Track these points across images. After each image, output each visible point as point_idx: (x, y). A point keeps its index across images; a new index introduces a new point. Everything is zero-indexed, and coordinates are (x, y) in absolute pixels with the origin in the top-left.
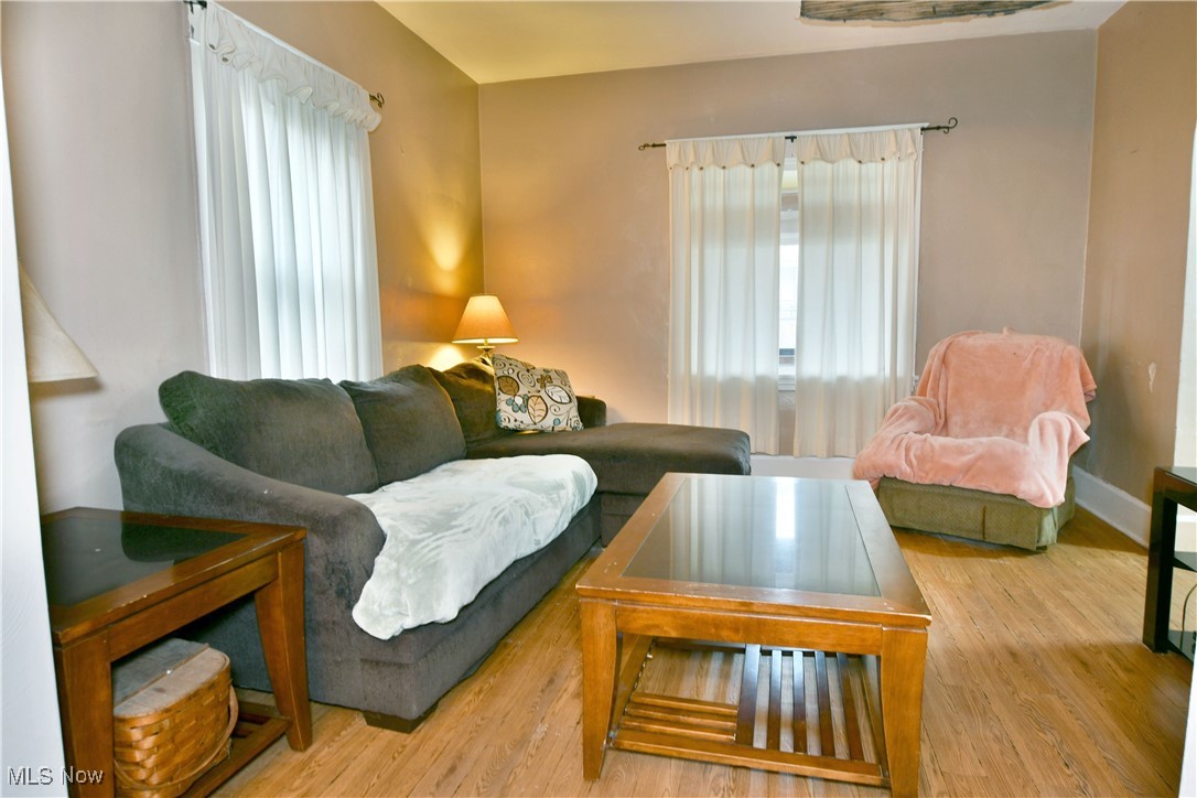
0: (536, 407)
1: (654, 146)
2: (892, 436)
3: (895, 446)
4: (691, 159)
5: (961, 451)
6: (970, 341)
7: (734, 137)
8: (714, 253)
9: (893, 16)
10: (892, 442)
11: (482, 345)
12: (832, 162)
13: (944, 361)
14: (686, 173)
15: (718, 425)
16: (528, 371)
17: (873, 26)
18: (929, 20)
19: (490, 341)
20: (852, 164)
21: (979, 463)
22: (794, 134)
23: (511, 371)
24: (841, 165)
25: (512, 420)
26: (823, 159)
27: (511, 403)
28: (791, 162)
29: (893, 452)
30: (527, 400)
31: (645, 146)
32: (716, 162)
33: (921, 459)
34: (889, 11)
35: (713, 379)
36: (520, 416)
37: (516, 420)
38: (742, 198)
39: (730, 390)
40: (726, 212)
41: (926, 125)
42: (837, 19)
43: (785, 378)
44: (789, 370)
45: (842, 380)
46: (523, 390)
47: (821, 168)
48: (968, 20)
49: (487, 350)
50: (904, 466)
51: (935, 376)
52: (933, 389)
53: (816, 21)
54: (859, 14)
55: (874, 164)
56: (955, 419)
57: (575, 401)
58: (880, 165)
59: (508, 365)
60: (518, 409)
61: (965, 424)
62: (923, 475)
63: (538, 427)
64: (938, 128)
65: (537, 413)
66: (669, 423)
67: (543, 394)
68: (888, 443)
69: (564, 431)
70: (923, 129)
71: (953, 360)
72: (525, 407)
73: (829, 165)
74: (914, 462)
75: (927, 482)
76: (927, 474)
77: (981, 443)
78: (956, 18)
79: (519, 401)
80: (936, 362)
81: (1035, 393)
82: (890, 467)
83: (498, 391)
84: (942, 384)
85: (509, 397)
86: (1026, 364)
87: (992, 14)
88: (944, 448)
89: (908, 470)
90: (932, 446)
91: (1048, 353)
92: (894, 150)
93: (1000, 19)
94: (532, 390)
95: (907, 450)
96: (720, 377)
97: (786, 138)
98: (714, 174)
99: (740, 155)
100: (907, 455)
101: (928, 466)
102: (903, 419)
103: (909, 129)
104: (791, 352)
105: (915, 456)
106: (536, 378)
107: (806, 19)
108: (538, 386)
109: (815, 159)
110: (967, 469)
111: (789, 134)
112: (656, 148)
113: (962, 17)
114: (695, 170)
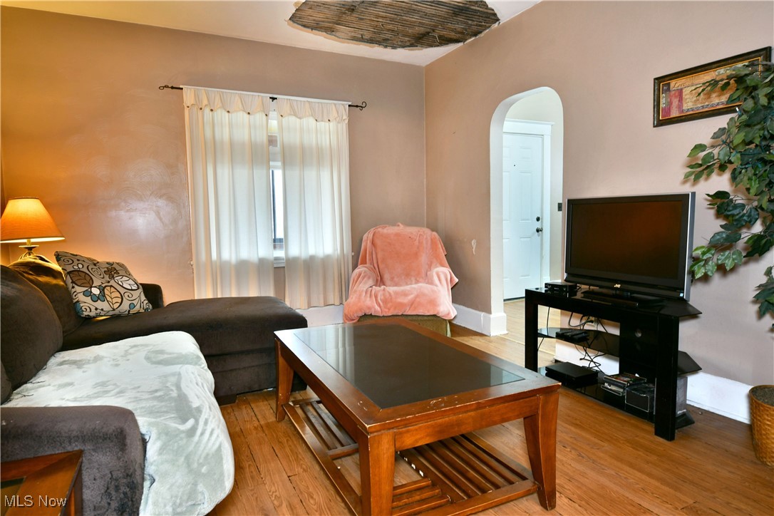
0: (112, 295)
1: (172, 88)
2: (365, 289)
3: (369, 295)
4: (205, 102)
5: (405, 294)
6: (385, 231)
7: (235, 92)
8: (224, 172)
9: (338, 34)
10: (366, 293)
11: (25, 244)
12: (300, 118)
13: (373, 243)
14: (200, 112)
15: (234, 295)
16: (95, 265)
17: (325, 37)
18: (355, 42)
19: (33, 240)
20: (312, 121)
21: (418, 299)
22: (275, 96)
23: (80, 266)
24: (304, 120)
25: (93, 309)
26: (295, 115)
27: (88, 294)
28: (273, 114)
29: (368, 299)
30: (103, 290)
31: (166, 86)
32: (223, 107)
33: (385, 301)
34: (337, 31)
35: (229, 263)
36: (99, 304)
37: (96, 309)
38: (242, 135)
39: (242, 269)
40: (232, 144)
41: (350, 103)
42: (308, 27)
43: (276, 259)
44: (280, 253)
45: (312, 258)
46: (97, 282)
47: (292, 120)
48: (373, 47)
49: (30, 249)
50: (377, 307)
51: (369, 252)
52: (370, 260)
53: (295, 25)
54: (321, 28)
55: (323, 123)
56: (387, 277)
57: (141, 287)
58: (327, 124)
59: (75, 261)
60: (95, 299)
61: (392, 279)
62: (387, 310)
63: (116, 312)
64: (357, 106)
65: (115, 300)
66: (196, 298)
67: (112, 283)
68: (364, 294)
69: (138, 313)
70: (349, 106)
71: (378, 242)
72: (102, 297)
73: (298, 120)
74: (381, 304)
75: (390, 314)
76: (389, 309)
77: (414, 288)
78: (368, 44)
79: (96, 291)
80: (369, 244)
81: (424, 258)
82: (369, 308)
83: (70, 285)
84: (374, 256)
85: (86, 289)
86: (416, 243)
87: (386, 47)
88: (397, 293)
89: (379, 309)
90: (389, 293)
91: (425, 237)
92: (336, 115)
93: (389, 50)
94: (103, 281)
95: (376, 297)
96: (234, 260)
97: (270, 98)
98: (221, 115)
99: (240, 105)
100: (376, 300)
101: (389, 305)
102: (365, 279)
103: (343, 105)
104: (281, 240)
105: (381, 300)
106: (103, 270)
107: (291, 22)
108: (107, 277)
109: (291, 115)
110: (412, 303)
111: (271, 96)
112: (174, 90)
113: (372, 45)
114: (207, 111)
